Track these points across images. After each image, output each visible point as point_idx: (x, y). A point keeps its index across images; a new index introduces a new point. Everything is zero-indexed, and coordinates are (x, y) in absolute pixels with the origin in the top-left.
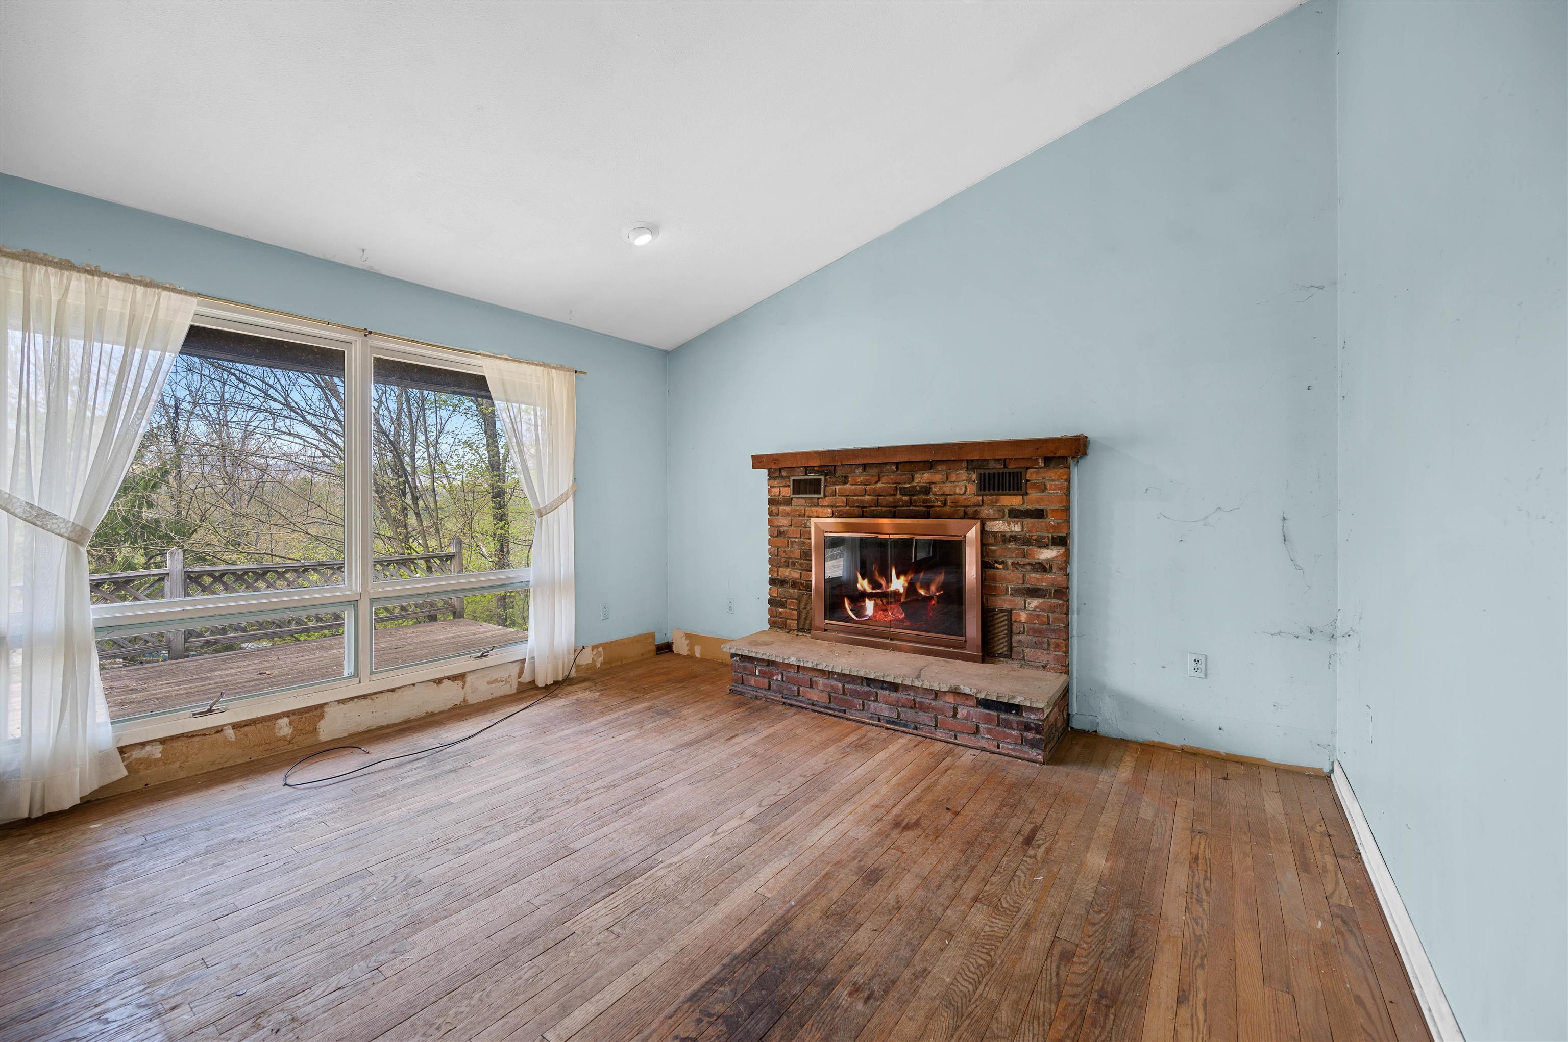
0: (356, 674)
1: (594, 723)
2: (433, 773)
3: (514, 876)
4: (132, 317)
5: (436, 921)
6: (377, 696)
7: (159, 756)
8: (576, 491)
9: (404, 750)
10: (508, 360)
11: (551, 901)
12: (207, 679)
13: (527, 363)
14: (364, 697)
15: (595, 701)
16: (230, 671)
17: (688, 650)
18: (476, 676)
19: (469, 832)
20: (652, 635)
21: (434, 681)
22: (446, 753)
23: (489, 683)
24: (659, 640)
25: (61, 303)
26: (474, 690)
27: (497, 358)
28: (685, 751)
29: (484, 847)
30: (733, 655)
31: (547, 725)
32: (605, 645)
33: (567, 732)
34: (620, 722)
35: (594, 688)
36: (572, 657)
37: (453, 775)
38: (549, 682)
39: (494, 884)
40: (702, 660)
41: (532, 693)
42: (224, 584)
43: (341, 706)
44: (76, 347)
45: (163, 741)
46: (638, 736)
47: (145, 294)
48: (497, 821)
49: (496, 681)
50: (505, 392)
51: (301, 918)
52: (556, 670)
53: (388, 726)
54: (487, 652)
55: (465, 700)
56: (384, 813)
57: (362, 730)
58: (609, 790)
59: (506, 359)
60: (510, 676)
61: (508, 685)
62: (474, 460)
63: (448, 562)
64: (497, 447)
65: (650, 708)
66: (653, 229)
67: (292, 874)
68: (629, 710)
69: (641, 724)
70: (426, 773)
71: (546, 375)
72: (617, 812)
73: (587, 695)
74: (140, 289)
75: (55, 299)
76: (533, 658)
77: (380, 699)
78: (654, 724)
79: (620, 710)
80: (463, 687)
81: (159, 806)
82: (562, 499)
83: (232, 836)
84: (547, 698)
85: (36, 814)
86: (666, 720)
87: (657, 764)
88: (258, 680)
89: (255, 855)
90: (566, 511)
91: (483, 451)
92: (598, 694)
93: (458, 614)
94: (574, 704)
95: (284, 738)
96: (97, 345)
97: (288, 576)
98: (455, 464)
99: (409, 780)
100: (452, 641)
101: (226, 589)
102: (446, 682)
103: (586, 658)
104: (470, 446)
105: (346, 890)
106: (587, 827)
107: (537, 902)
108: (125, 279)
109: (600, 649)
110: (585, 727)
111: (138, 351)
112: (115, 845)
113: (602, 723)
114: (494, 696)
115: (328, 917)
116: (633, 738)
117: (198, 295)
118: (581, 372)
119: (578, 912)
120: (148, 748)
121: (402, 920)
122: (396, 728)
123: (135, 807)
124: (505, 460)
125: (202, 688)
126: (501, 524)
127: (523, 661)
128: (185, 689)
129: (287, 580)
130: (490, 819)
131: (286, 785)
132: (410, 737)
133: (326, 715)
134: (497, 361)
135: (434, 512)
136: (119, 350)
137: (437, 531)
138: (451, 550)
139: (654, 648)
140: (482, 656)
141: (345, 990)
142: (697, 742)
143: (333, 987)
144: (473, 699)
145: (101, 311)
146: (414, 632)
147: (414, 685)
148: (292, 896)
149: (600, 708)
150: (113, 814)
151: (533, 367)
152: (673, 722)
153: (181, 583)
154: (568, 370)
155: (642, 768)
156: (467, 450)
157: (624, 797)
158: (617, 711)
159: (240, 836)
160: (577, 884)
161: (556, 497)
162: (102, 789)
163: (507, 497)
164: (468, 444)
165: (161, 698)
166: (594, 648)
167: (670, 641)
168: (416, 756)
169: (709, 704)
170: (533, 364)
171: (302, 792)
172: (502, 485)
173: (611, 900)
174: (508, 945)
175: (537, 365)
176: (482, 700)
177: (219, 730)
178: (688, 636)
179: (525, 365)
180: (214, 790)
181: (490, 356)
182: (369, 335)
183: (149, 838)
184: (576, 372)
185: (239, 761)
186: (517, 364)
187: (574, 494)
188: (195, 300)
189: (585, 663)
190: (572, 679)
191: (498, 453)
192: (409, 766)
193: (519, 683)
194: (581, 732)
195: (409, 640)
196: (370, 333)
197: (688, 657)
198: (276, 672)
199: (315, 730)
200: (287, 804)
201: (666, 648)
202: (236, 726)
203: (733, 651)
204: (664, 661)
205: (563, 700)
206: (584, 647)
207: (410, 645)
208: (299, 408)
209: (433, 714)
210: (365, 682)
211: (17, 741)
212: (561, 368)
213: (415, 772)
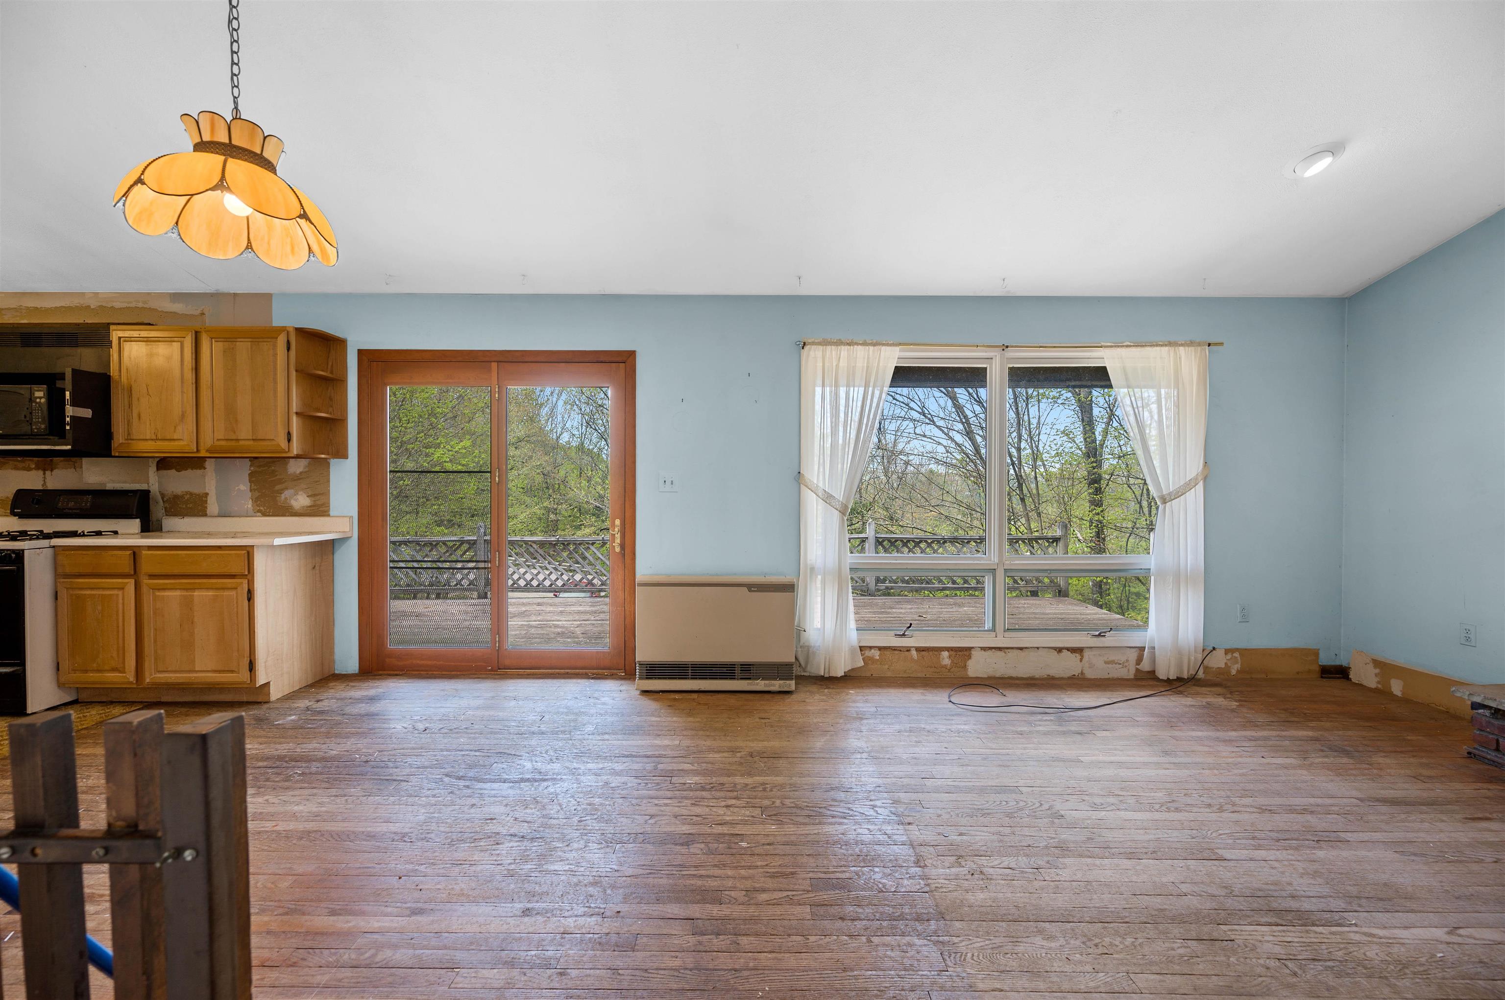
0: (993, 629)
1: (1233, 734)
2: (1061, 729)
3: (1154, 852)
4: (868, 367)
5: (1081, 856)
6: (1009, 650)
7: (878, 658)
8: (1207, 476)
9: (1032, 701)
10: (1130, 346)
11: (1200, 896)
12: (889, 613)
13: (1151, 346)
14: (1000, 649)
15: (1233, 711)
16: (901, 611)
17: (1378, 682)
18: (1093, 653)
19: (1101, 793)
20: (1316, 653)
21: (1055, 649)
22: (1070, 716)
23: (1106, 663)
24: (1325, 659)
25: (837, 366)
26: (1091, 666)
27: (1118, 346)
28: (1384, 809)
29: (1118, 813)
30: (1475, 706)
31: (1173, 720)
32: (1245, 653)
33: (1200, 734)
34: (1271, 743)
35: (1229, 696)
36: (1200, 657)
37: (1079, 737)
38: (1172, 677)
39: (1134, 850)
40: (1405, 701)
41: (1151, 683)
42: (883, 547)
43: (983, 652)
44: (842, 391)
45: (880, 648)
46: (1300, 767)
47: (873, 351)
48: (1129, 794)
49: (1112, 662)
50: (1127, 379)
51: (976, 803)
52: (1180, 666)
53: (1018, 678)
54: (1105, 633)
55: (1082, 673)
56: (1025, 749)
57: (997, 675)
58: (1263, 812)
59: (1127, 346)
60: (1127, 661)
61: (1125, 670)
62: (1072, 448)
63: (1055, 544)
64: (1094, 433)
65: (1317, 739)
66: (1334, 149)
67: (964, 768)
68: (1284, 733)
69: (1304, 755)
70: (1054, 727)
71: (1172, 354)
72: (1278, 840)
73: (1220, 701)
74: (871, 348)
75: (834, 365)
76: (1154, 648)
77: (1012, 654)
78: (1326, 760)
79: (1269, 730)
80: (1081, 660)
81: (880, 690)
82: (1189, 486)
83: (923, 726)
84: (1170, 693)
85: (827, 675)
86: (1345, 760)
87: (1336, 809)
88: (918, 620)
89: (939, 744)
90: (1195, 498)
91: (1080, 439)
92: (1237, 704)
93: (1062, 593)
94: (1204, 707)
95: (945, 666)
96: (852, 389)
97: (934, 545)
98: (1053, 453)
99: (1041, 728)
100: (1060, 616)
101: (885, 551)
102: (1065, 652)
103: (1218, 661)
104: (1067, 435)
105: (1003, 797)
106: (1238, 841)
107: (1184, 888)
108: (865, 344)
109: (1237, 655)
110: (1221, 734)
111: (871, 389)
112: (863, 708)
113: (1245, 737)
114: (1110, 676)
115: (994, 811)
116: (1294, 768)
117: (900, 344)
118: (1216, 344)
119: (1235, 921)
120: (873, 651)
121: (1051, 841)
122: (1025, 682)
123: (868, 687)
124: (1102, 446)
125: (888, 619)
126: (1099, 510)
127: (1142, 649)
128: (879, 617)
129: (920, 548)
130: (1122, 789)
131: (950, 701)
132: (1036, 693)
133: (972, 657)
134: (1119, 349)
135: (1037, 497)
136: (862, 390)
137: (1039, 515)
138: (1058, 533)
139: (1317, 669)
140: (1099, 635)
141: (1015, 872)
142: (1407, 804)
143: (1005, 864)
144: (1090, 674)
145: (853, 367)
146: (1025, 604)
147: (1038, 648)
148: (967, 784)
149: (1240, 720)
150: (859, 687)
151: (1158, 348)
152: (1358, 766)
153: (874, 544)
154: (1199, 344)
155: (1312, 805)
156: (1065, 438)
157: (1286, 828)
158: (1265, 730)
159: (928, 727)
160: (1231, 894)
161: (1182, 483)
162: (853, 670)
163: (1103, 483)
164: (1066, 433)
165: (867, 621)
166: (1227, 651)
167: (1345, 664)
168: (1046, 710)
169: (1424, 760)
170: (1157, 345)
171: (960, 710)
172: (1100, 471)
173: (1279, 931)
174: (1156, 913)
175: (1162, 346)
176: (1099, 677)
177: (908, 649)
178: (1377, 663)
179: (1148, 349)
180: (908, 691)
181: (1111, 347)
182: (1006, 350)
183: (879, 709)
184: (1209, 345)
185: (919, 675)
186: (1139, 349)
187: (1205, 479)
188: (898, 348)
189: (1216, 666)
190: (1199, 680)
191: (1094, 441)
192: (1039, 717)
193: (1137, 670)
194: (1217, 739)
195: (1022, 610)
196: (1007, 347)
197: (1376, 691)
198: (929, 617)
199: (965, 667)
200: (953, 715)
201: (1340, 673)
202: (919, 650)
203: (1478, 699)
204: (1333, 688)
205: (1190, 699)
206: (1214, 649)
207: (1023, 614)
208: (930, 414)
209: (1053, 678)
210: (1000, 637)
211: (819, 629)
212: (1191, 344)
213: (1046, 724)
